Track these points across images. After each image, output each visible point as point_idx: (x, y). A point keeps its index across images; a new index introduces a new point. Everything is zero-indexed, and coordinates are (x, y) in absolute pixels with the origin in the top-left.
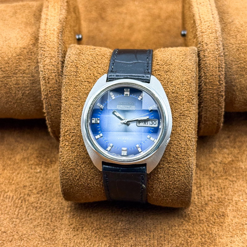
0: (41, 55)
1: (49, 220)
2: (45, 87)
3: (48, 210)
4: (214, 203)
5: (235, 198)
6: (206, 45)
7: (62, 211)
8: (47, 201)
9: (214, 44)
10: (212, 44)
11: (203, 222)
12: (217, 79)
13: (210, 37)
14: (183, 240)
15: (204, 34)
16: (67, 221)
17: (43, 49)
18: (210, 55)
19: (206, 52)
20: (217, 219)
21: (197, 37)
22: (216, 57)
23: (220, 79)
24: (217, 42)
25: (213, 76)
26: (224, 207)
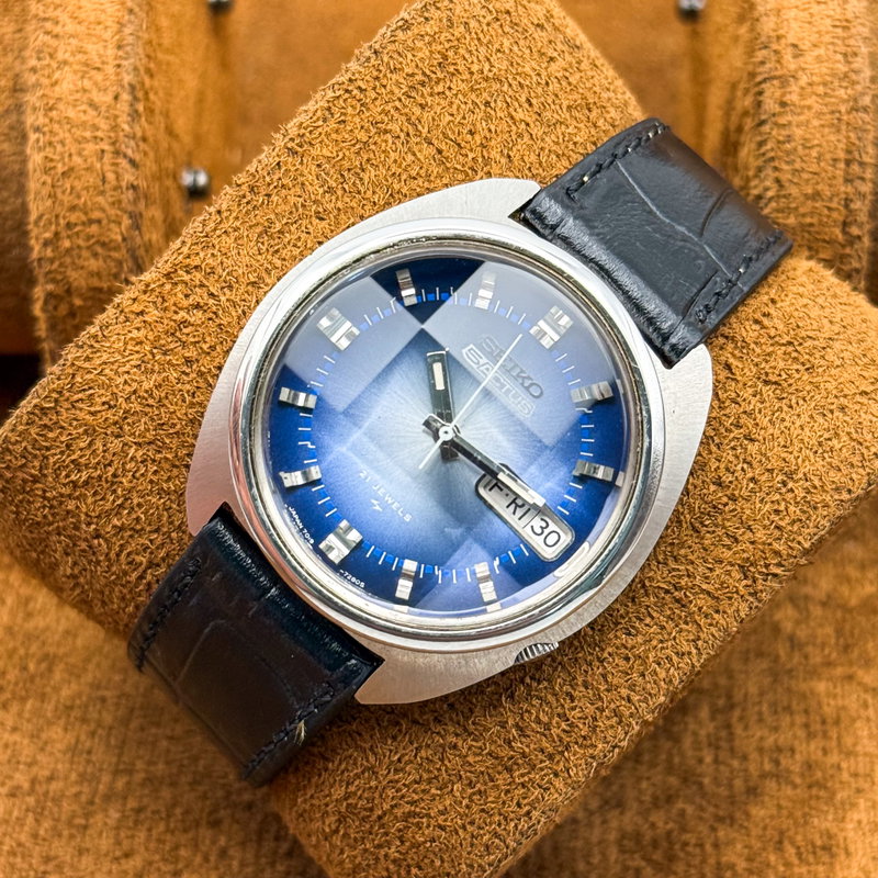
0: (40, 52)
1: (26, 828)
2: (49, 203)
3: (22, 779)
4: (789, 791)
6: (795, 56)
7: (86, 789)
8: (24, 737)
9: (831, 53)
10: (821, 51)
12: (835, 215)
13: (817, 18)
16: (107, 837)
17: (48, 25)
18: (807, 102)
19: (794, 88)
20: (796, 861)
21: (756, 14)
22: (837, 115)
23: (847, 217)
24: (847, 42)
25: (817, 201)
26: (832, 810)
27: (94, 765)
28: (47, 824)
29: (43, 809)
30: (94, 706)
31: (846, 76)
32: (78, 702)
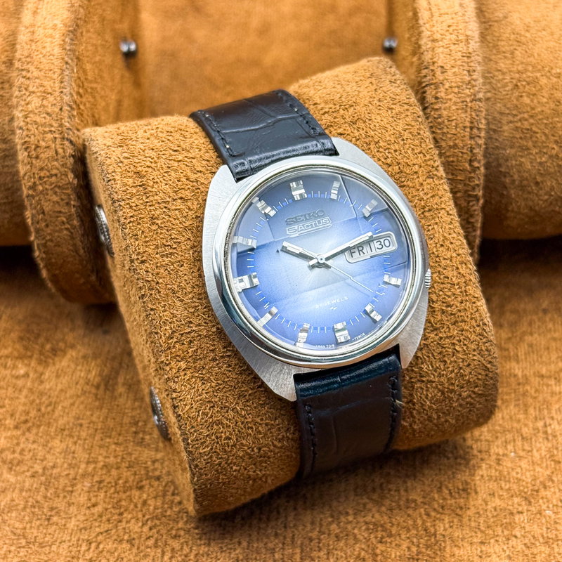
1: (41, 493)
3: (38, 468)
5: (495, 448)
6: (443, 73)
8: (39, 446)
9: (461, 70)
10: (456, 70)
11: (416, 505)
12: (465, 156)
13: (454, 52)
14: (363, 549)
15: (437, 44)
16: (84, 496)
18: (450, 97)
19: (442, 89)
20: (449, 497)
21: (422, 51)
22: (465, 103)
23: (472, 157)
24: (470, 64)
25: (456, 149)
26: (468, 471)
27: (76, 459)
28: (52, 491)
29: (50, 482)
30: (76, 428)
31: (469, 82)
32: (67, 427)
